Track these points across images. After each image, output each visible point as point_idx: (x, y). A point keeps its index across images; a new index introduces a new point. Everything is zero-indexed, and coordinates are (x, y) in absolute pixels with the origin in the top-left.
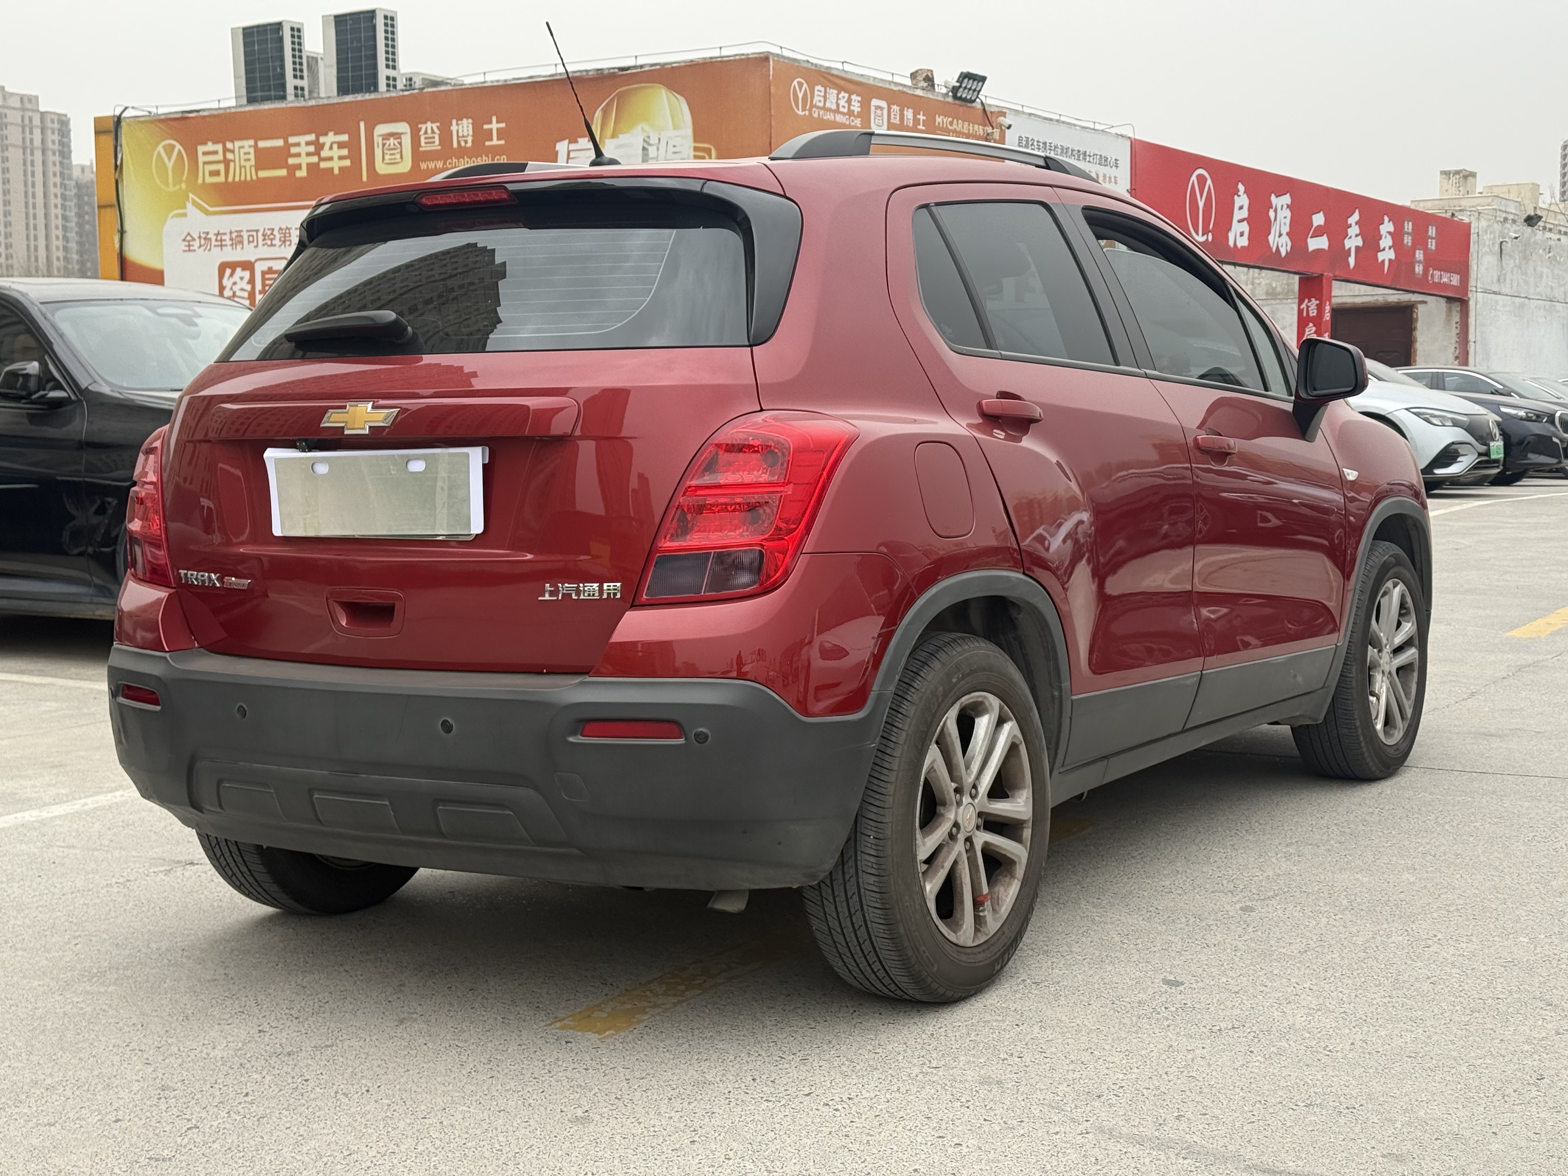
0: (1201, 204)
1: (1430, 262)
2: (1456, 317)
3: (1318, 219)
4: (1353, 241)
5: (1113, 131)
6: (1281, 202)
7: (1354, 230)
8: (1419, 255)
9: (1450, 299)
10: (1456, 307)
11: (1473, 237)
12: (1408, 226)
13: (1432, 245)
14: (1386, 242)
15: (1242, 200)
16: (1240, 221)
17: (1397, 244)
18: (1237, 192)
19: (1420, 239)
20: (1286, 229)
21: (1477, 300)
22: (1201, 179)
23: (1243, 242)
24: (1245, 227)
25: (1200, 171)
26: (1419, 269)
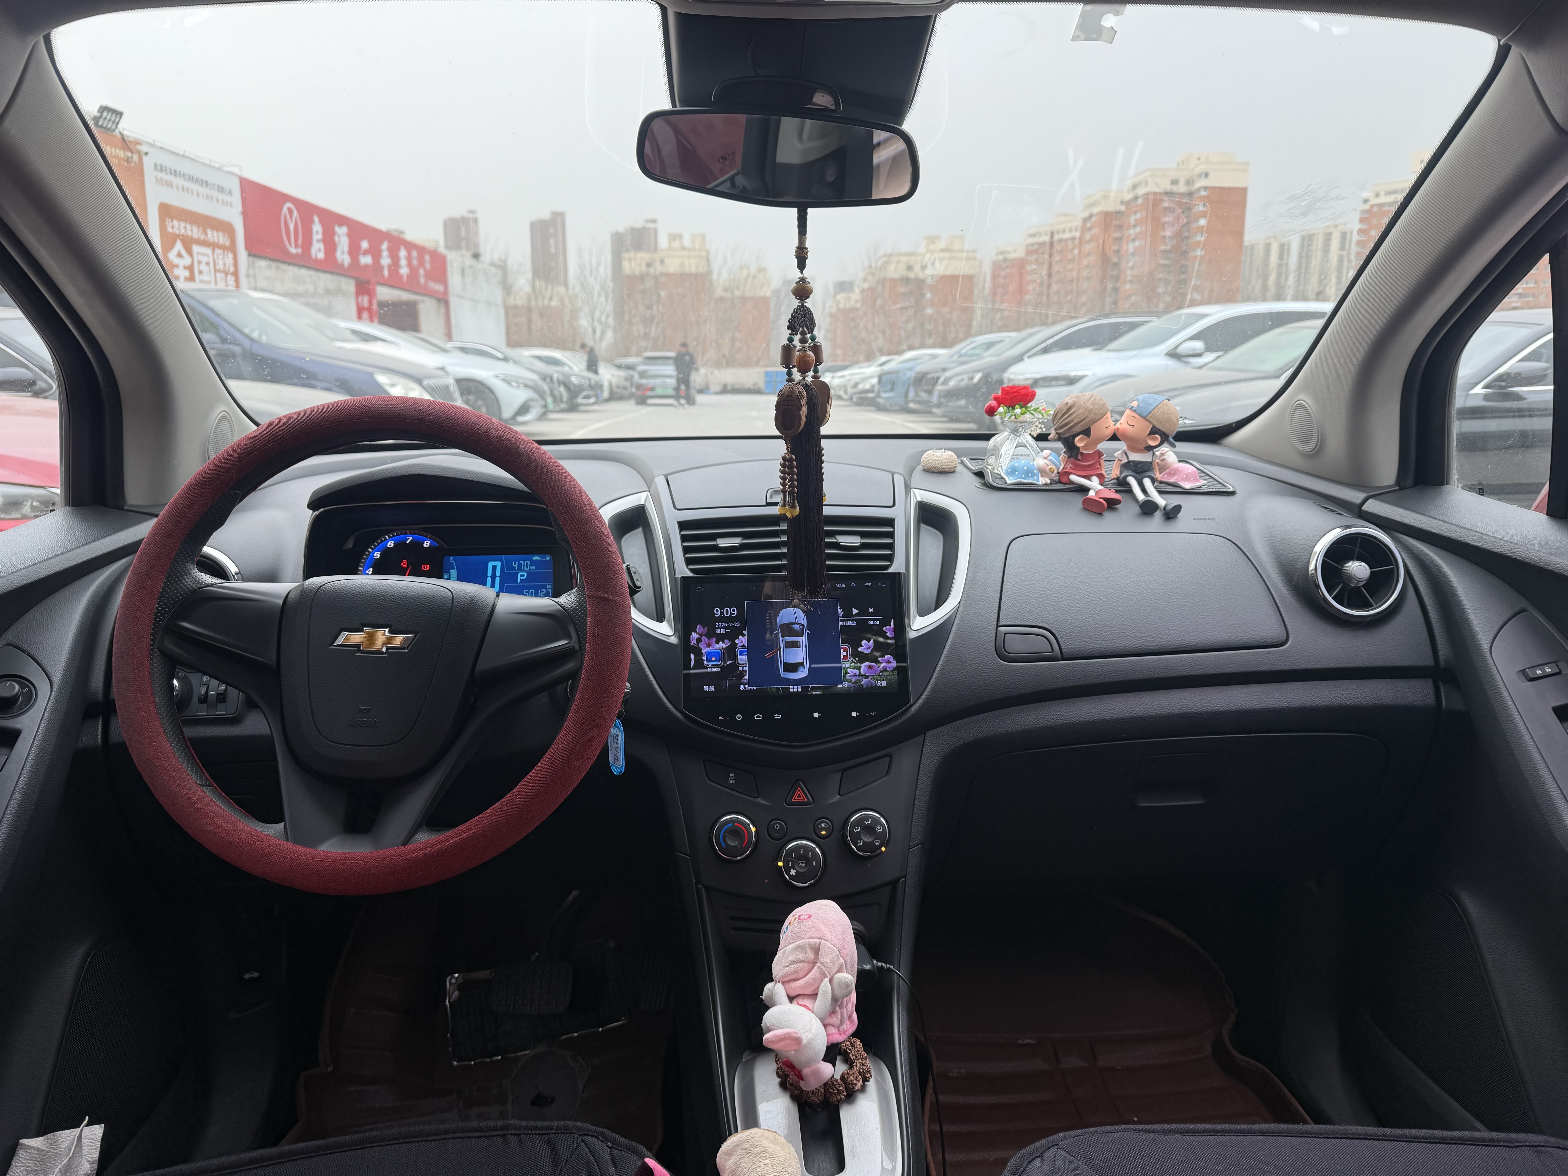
0: (292, 227)
1: (428, 276)
2: (443, 311)
3: (365, 245)
4: (385, 261)
5: (226, 169)
6: (341, 231)
7: (385, 253)
8: (422, 272)
9: (439, 300)
10: (442, 306)
11: (449, 264)
12: (415, 254)
13: (428, 266)
14: (403, 262)
15: (317, 228)
16: (318, 241)
17: (409, 264)
18: (313, 221)
19: (421, 262)
20: (346, 249)
21: (453, 301)
22: (290, 210)
23: (321, 256)
24: (321, 246)
25: (289, 205)
26: (422, 280)
